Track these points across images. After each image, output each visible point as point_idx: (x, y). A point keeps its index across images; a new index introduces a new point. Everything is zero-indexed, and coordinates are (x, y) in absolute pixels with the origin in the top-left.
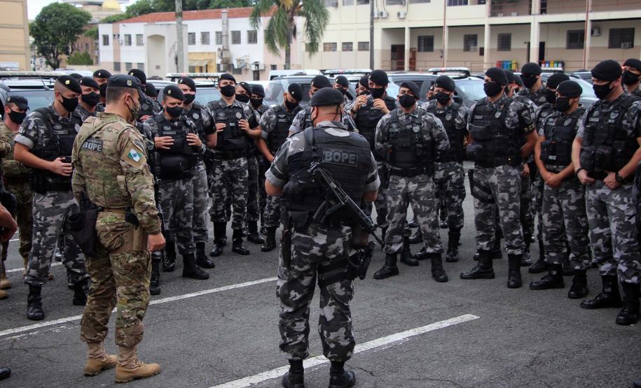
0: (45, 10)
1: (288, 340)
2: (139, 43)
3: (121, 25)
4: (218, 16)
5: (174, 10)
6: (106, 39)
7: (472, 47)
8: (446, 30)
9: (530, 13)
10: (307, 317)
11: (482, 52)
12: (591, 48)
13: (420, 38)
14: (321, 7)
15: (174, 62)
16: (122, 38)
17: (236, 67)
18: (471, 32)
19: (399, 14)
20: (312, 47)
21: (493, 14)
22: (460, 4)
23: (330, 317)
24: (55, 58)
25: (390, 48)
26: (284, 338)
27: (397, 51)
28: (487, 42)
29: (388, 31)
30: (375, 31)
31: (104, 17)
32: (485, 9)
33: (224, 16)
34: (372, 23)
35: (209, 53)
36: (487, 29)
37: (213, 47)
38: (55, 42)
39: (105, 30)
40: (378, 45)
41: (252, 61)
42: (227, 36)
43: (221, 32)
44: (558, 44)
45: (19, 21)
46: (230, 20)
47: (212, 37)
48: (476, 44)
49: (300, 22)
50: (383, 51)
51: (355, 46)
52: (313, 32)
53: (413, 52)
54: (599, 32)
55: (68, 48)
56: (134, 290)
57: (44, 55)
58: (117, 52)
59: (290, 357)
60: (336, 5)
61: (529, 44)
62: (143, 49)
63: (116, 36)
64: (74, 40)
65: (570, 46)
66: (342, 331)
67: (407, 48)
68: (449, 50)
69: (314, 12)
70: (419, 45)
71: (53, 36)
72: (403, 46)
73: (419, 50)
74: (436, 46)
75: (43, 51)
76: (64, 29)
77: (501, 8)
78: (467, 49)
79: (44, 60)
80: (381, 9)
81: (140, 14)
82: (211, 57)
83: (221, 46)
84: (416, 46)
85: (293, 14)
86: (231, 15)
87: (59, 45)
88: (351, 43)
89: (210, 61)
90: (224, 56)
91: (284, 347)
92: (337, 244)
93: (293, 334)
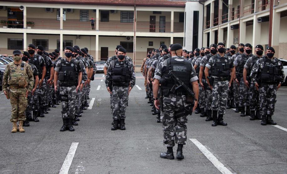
1: (168, 139)
26: (166, 138)
92: (180, 102)
93: (170, 137)
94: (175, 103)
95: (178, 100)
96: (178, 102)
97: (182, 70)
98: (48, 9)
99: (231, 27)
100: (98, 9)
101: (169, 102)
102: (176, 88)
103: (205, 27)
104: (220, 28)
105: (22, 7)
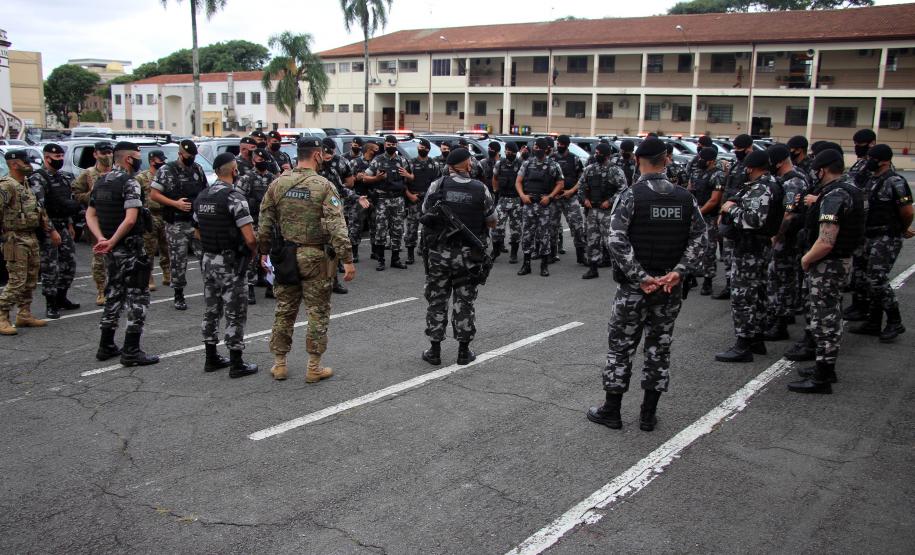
0: (56, 71)
1: (431, 326)
2: (150, 102)
3: (133, 86)
4: (224, 79)
5: (192, 72)
6: (118, 98)
7: (453, 112)
8: (431, 96)
9: (502, 85)
10: (446, 312)
11: (462, 116)
12: (553, 117)
13: (407, 102)
14: (323, 74)
15: (190, 120)
16: (134, 97)
17: (241, 125)
18: (451, 99)
19: (390, 81)
20: (313, 108)
21: (471, 84)
22: (444, 75)
23: (458, 311)
24: (66, 115)
25: (381, 110)
26: (428, 324)
27: (388, 113)
28: (467, 107)
29: (379, 95)
30: (369, 96)
31: (113, 78)
32: (464, 79)
33: (230, 79)
34: (367, 88)
35: (216, 112)
36: (467, 97)
37: (219, 107)
38: (66, 101)
39: (116, 90)
40: (372, 108)
41: (255, 119)
42: (232, 97)
43: (227, 94)
44: (525, 111)
45: (34, 81)
46: (235, 82)
47: (219, 98)
48: (456, 109)
49: (304, 86)
50: (376, 113)
51: (351, 108)
52: (316, 96)
53: (402, 115)
54: (558, 104)
55: (77, 107)
56: (324, 309)
57: (55, 112)
58: (129, 111)
59: (432, 339)
60: (334, 72)
61: (502, 111)
62: (155, 107)
63: (128, 96)
64: (84, 98)
65: (534, 114)
66: (466, 321)
67: (397, 110)
68: (434, 114)
69: (317, 77)
70: (407, 108)
71: (64, 94)
72: (393, 110)
73: (407, 113)
74: (422, 110)
75: (54, 109)
76: (75, 89)
77: (477, 79)
78: (449, 113)
79: (55, 117)
80: (374, 76)
81: (147, 77)
82: (217, 116)
83: (227, 106)
84: (405, 110)
85: (298, 79)
86: (236, 79)
87: (70, 103)
88: (347, 105)
89: (217, 119)
90: (230, 115)
91: (428, 332)
92: (459, 259)
93: (435, 323)
94: (449, 261)
95: (453, 256)
96: (455, 260)
97: (464, 200)
101: (437, 259)
102: (448, 235)
105: (811, 51)
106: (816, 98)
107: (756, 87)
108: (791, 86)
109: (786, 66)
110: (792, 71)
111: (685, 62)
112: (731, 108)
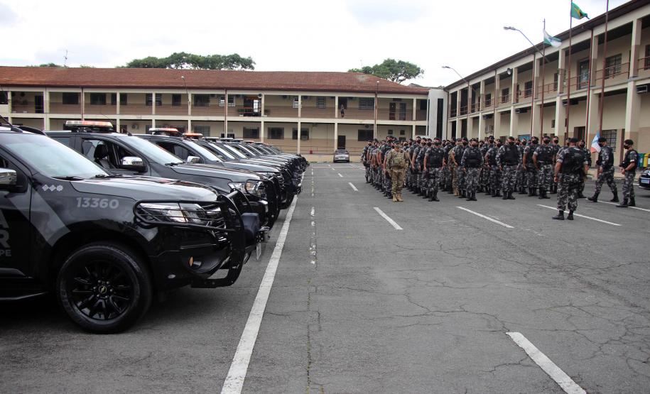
9: (42, 112)
32: (8, 107)
77: (18, 107)
98: (285, 97)
99: (484, 116)
100: (337, 96)
103: (449, 116)
104: (469, 117)
105: (260, 95)
106: (265, 122)
107: (229, 115)
108: (245, 115)
109: (241, 103)
110: (245, 106)
111: (177, 99)
112: (209, 128)
